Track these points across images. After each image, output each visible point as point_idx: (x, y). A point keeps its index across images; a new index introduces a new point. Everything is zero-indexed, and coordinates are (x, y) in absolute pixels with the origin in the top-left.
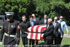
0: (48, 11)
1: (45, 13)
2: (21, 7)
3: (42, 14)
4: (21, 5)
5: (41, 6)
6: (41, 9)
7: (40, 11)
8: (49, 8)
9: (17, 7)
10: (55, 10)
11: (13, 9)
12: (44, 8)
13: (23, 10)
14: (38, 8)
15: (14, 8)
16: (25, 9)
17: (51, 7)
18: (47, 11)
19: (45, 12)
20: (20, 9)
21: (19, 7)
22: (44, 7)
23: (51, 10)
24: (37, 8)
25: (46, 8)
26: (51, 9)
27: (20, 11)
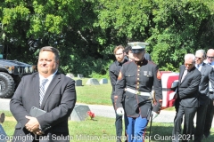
0: (142, 29)
1: (130, 36)
2: (40, 11)
3: (121, 38)
4: (39, 4)
5: (117, 7)
6: (115, 20)
7: (112, 27)
8: (146, 17)
9: (27, 11)
10: (169, 22)
11: (9, 17)
12: (129, 16)
13: (47, 25)
14: (107, 15)
15: (13, 14)
16: (58, 20)
17: (154, 12)
18: (138, 29)
19: (133, 30)
20: (36, 20)
21: (32, 10)
22: (127, 13)
23: (153, 25)
24: (103, 15)
25: (136, 15)
26: (155, 20)
27: (36, 28)
